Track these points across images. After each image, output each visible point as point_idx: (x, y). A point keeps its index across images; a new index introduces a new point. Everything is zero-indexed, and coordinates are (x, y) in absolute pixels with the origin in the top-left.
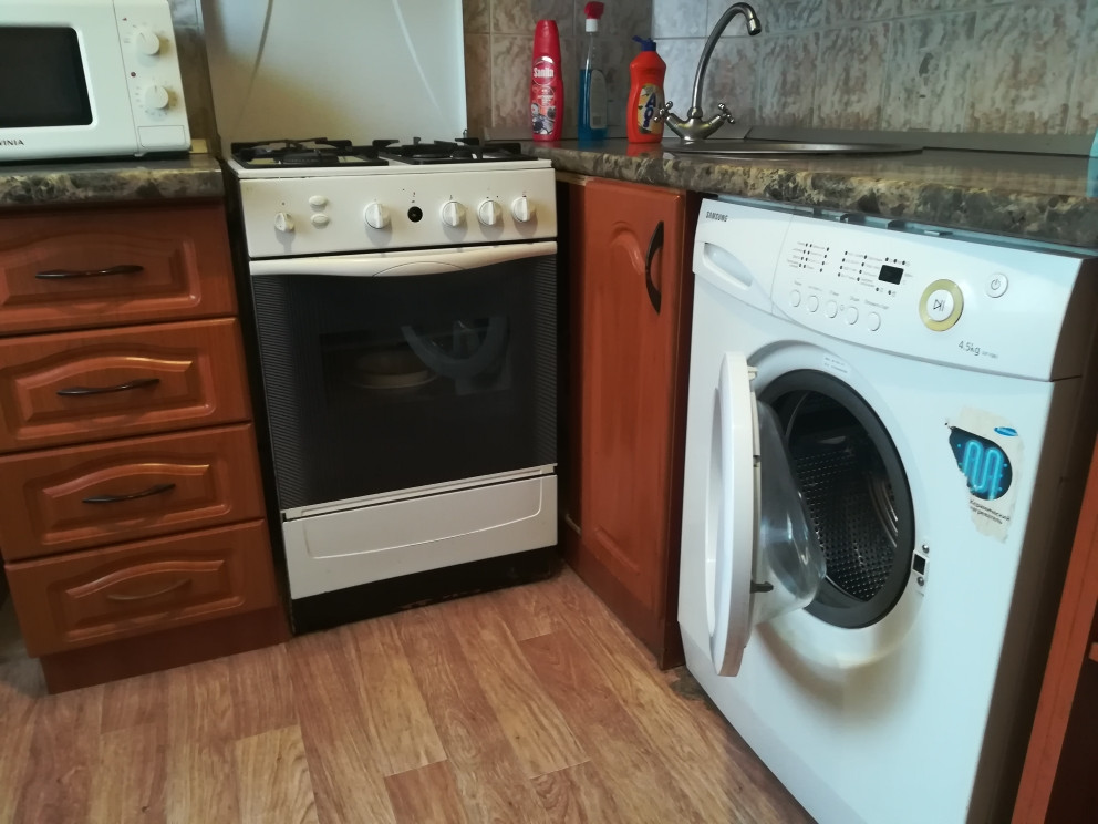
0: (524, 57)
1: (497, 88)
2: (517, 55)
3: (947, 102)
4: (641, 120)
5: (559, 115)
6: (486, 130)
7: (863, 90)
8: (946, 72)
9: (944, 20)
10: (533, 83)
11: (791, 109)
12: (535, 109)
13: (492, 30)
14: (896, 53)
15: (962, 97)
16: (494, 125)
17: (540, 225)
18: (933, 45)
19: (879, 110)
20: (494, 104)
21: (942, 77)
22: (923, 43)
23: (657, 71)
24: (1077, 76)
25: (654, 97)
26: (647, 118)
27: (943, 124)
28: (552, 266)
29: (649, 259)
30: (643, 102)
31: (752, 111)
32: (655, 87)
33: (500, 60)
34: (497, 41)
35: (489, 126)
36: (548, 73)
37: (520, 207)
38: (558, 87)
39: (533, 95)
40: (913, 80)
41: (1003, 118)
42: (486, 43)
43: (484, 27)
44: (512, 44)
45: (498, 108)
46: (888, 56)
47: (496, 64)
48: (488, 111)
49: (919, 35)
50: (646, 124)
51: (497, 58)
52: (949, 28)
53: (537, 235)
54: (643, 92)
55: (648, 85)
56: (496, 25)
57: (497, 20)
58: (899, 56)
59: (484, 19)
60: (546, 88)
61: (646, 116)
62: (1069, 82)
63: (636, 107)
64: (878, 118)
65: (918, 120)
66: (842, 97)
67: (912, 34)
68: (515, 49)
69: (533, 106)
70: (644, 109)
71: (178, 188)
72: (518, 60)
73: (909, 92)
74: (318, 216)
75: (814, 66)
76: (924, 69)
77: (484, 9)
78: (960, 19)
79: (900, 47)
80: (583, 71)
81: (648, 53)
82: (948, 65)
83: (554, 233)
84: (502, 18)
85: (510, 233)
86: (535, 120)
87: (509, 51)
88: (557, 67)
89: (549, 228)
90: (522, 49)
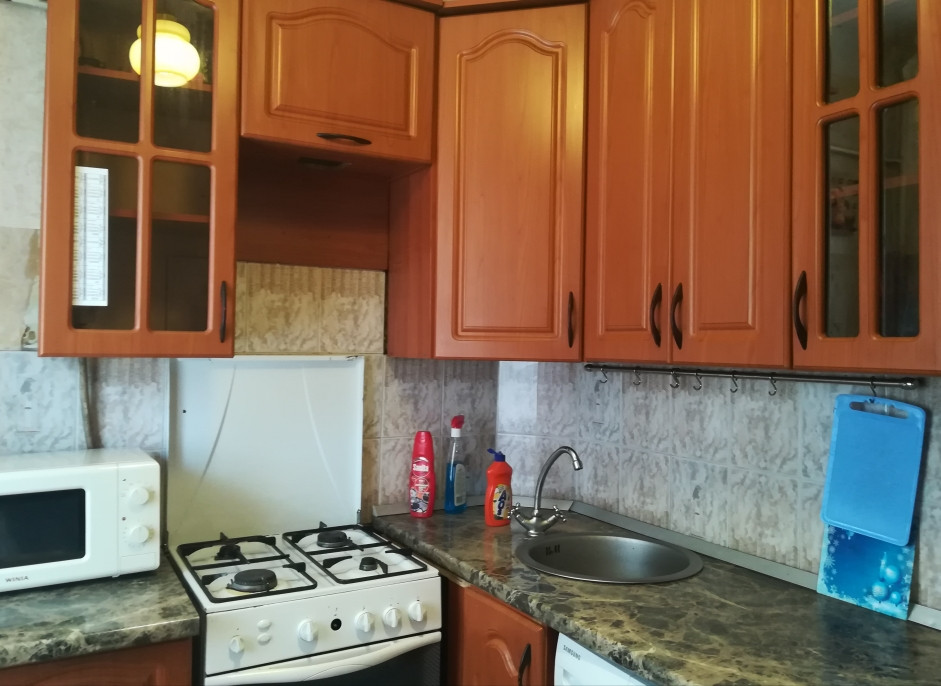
0: (405, 452)
1: (384, 475)
2: (400, 451)
3: (715, 522)
4: (496, 510)
5: (431, 498)
6: (374, 507)
7: (654, 496)
8: (711, 503)
9: (706, 466)
10: (412, 475)
11: (602, 495)
12: (413, 494)
13: (382, 435)
14: (675, 480)
15: (725, 520)
16: (380, 501)
17: (428, 622)
18: (700, 479)
19: (667, 514)
20: (380, 487)
21: (709, 505)
22: (693, 477)
23: (506, 475)
24: (799, 530)
25: (504, 493)
26: (500, 508)
27: (714, 538)
28: (437, 651)
29: (521, 671)
30: (497, 497)
31: (573, 489)
32: (505, 487)
33: (387, 456)
34: (386, 442)
35: (376, 504)
36: (424, 468)
37: (415, 610)
38: (431, 478)
39: (412, 484)
40: (689, 500)
41: (755, 544)
42: (377, 445)
43: (376, 433)
44: (396, 443)
45: (384, 489)
46: (670, 478)
47: (384, 458)
48: (376, 492)
49: (690, 471)
50: (500, 513)
51: (384, 454)
52: (710, 472)
53: (426, 629)
54: (497, 490)
55: (500, 486)
56: (386, 432)
57: (386, 429)
58: (677, 481)
59: (375, 429)
60: (421, 479)
61: (499, 507)
62: (795, 533)
63: (492, 501)
64: (667, 519)
65: (697, 529)
66: (639, 498)
67: (685, 469)
68: (399, 447)
69: (412, 491)
70: (498, 502)
71: (165, 635)
72: (401, 454)
73: (688, 509)
74: (262, 636)
75: (617, 470)
76: (696, 495)
77: (377, 422)
78: (717, 470)
79: (678, 475)
80: (449, 464)
81: (499, 463)
82: (712, 497)
83: (439, 625)
84: (390, 427)
85: (407, 630)
86: (413, 501)
87: (394, 448)
88: (431, 465)
89: (436, 622)
90: (404, 446)
